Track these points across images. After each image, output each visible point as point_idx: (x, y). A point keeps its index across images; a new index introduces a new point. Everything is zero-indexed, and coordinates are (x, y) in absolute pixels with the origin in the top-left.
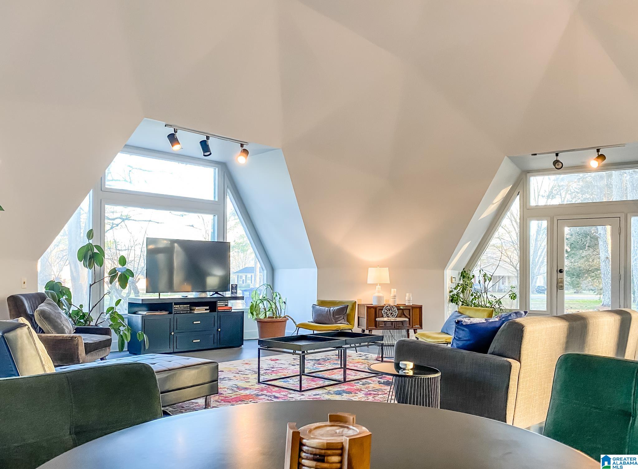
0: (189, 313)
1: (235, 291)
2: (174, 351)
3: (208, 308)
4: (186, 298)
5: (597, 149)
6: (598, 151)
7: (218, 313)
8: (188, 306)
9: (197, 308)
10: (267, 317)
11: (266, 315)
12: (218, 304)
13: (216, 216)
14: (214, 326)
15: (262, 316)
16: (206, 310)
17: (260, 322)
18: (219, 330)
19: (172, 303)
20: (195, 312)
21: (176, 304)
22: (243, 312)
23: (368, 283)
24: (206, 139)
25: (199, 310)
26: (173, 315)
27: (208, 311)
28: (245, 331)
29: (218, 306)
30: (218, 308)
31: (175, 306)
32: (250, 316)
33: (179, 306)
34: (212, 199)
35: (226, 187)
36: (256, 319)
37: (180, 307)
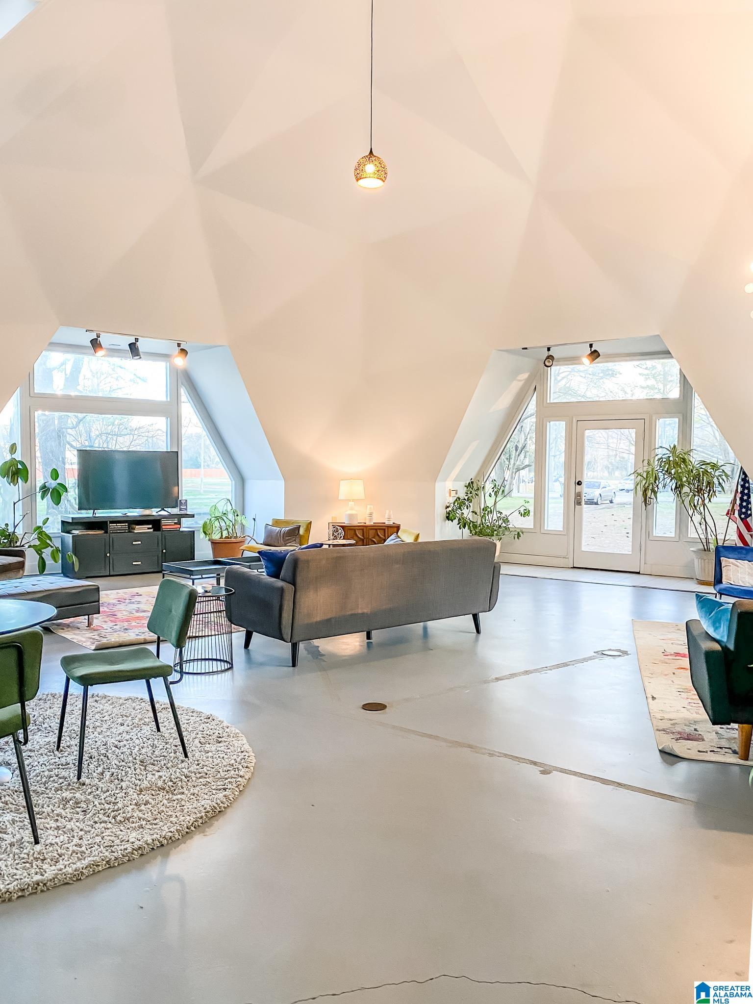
0: (127, 532)
1: (185, 507)
2: (111, 574)
3: (151, 526)
4: (125, 515)
5: (590, 344)
6: (591, 346)
7: (163, 532)
8: (127, 524)
9: (137, 527)
10: (224, 537)
11: (222, 534)
12: (163, 522)
13: (169, 419)
14: (158, 546)
15: (216, 537)
16: (149, 528)
17: (214, 543)
18: (164, 551)
19: (107, 522)
20: (135, 531)
21: (112, 522)
22: (194, 531)
23: (339, 499)
24: (135, 342)
25: (139, 529)
26: (108, 534)
27: (152, 530)
28: (196, 553)
29: (163, 524)
30: (163, 527)
31: (111, 525)
32: (202, 535)
33: (115, 525)
34: (164, 399)
35: (180, 383)
36: (209, 540)
37: (117, 526)
